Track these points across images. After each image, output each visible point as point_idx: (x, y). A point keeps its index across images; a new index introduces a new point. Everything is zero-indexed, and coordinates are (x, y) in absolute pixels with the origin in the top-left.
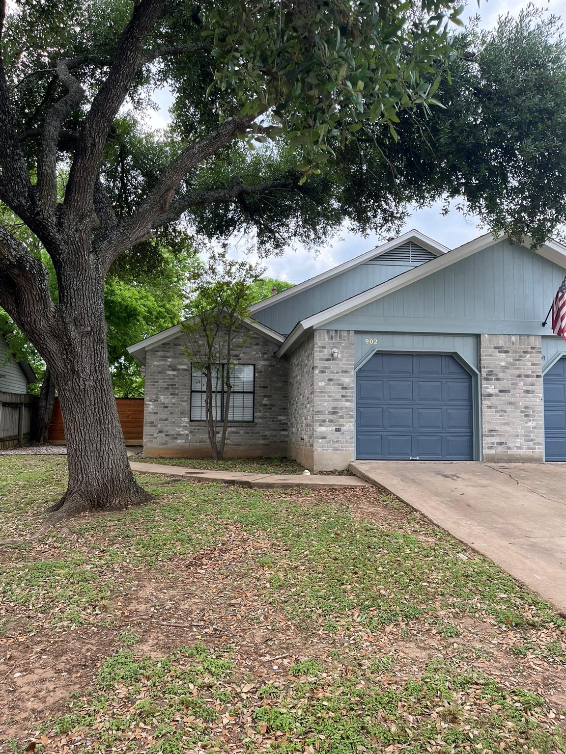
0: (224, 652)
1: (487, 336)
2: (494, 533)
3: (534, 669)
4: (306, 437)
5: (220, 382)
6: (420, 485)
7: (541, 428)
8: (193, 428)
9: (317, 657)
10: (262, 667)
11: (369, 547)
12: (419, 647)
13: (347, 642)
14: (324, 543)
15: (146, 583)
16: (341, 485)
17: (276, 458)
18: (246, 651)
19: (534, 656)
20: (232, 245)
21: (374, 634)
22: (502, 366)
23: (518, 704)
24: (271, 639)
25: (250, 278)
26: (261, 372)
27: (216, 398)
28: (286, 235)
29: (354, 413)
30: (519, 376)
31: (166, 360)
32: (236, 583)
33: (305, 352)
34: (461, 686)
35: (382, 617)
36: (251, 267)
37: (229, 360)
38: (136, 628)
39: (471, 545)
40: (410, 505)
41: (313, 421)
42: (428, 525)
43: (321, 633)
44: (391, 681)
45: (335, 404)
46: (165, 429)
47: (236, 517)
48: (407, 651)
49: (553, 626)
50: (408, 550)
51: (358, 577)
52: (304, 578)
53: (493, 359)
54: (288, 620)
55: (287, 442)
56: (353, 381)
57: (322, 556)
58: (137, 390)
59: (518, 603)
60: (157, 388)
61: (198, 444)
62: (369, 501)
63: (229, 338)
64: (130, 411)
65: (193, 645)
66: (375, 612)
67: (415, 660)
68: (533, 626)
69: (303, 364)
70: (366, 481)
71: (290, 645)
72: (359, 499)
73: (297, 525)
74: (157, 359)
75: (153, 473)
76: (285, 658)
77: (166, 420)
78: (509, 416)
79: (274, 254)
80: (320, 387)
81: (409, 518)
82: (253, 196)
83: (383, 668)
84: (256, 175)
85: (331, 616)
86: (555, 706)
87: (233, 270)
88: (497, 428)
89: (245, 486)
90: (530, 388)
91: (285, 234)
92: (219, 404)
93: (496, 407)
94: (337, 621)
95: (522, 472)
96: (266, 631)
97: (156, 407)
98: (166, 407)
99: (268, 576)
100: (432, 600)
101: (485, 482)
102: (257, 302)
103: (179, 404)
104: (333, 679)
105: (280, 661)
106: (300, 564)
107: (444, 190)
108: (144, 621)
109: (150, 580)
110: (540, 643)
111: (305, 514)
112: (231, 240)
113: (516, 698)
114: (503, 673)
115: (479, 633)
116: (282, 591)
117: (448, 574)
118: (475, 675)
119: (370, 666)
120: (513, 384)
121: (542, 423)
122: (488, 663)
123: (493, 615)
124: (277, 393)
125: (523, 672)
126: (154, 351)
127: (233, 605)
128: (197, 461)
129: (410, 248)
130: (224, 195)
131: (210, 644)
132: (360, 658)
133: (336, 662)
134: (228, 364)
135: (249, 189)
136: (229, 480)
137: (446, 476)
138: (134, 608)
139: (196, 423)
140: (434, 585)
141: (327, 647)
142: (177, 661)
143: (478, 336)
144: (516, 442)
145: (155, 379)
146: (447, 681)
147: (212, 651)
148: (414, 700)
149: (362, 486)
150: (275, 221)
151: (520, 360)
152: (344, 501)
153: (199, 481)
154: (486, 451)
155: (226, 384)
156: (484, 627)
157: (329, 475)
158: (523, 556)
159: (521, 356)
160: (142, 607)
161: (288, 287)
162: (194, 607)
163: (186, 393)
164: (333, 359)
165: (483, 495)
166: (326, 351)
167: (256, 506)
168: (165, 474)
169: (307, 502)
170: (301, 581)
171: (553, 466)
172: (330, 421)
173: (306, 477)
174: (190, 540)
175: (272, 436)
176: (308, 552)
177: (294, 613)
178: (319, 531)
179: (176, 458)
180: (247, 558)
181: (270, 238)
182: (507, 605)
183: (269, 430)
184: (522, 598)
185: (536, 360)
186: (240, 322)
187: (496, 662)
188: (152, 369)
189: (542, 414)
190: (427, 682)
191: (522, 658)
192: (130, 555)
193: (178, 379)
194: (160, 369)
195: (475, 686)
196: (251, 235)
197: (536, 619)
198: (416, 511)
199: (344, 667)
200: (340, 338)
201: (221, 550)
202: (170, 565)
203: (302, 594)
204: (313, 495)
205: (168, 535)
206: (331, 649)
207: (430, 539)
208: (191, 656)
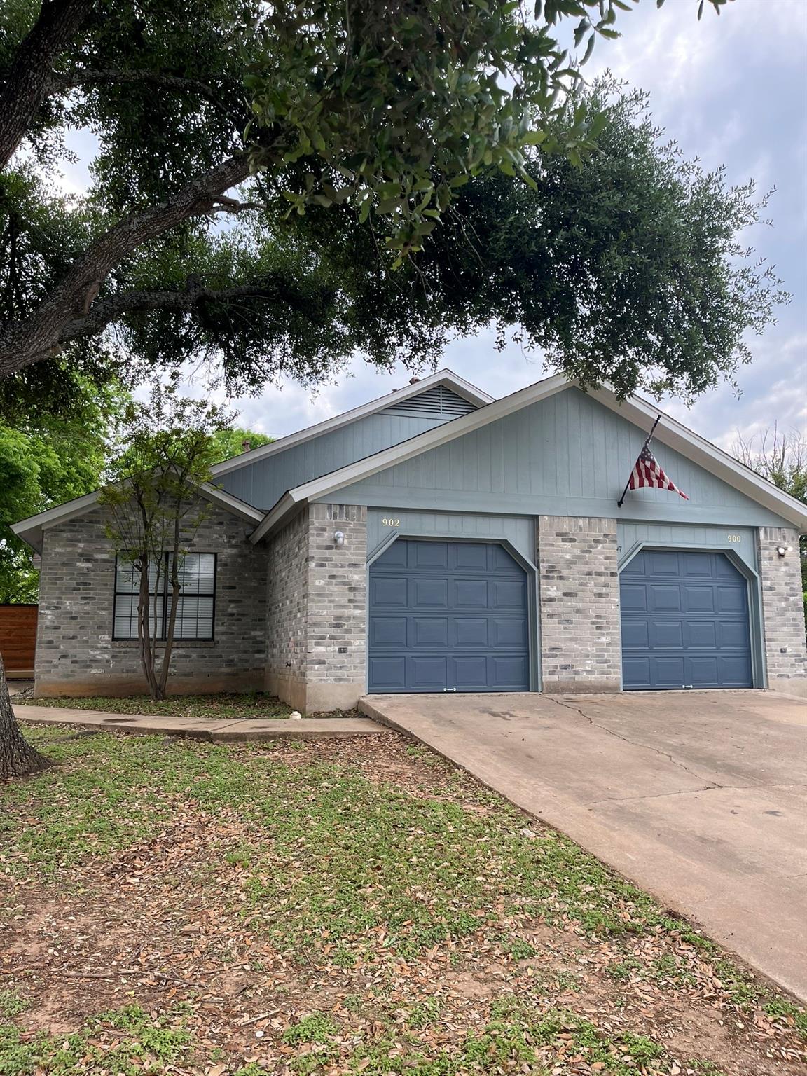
0: (174, 1015)
1: (546, 518)
2: (567, 796)
3: (641, 999)
4: (294, 662)
5: (161, 580)
6: (460, 728)
7: (616, 645)
8: (117, 650)
9: (325, 1009)
10: (237, 1035)
11: (395, 826)
12: (477, 979)
13: (370, 980)
14: (327, 823)
15: (39, 907)
16: (348, 733)
17: (247, 695)
18: (210, 1010)
19: (639, 979)
20: (185, 376)
21: (410, 964)
22: (568, 560)
23: (627, 1058)
24: (251, 987)
25: (211, 425)
26: (226, 565)
27: (155, 604)
28: (267, 366)
29: (366, 626)
30: (589, 574)
31: (76, 546)
32: (191, 896)
33: (294, 536)
34: (544, 1037)
35: (422, 935)
36: (214, 409)
37: (176, 547)
38: (24, 984)
39: (538, 815)
40: (449, 760)
41: (306, 639)
42: (475, 787)
43: (329, 970)
44: (440, 1038)
45: (339, 613)
46: (72, 652)
47: (189, 788)
48: (460, 987)
49: (660, 931)
50: (451, 828)
51: (382, 875)
52: (300, 880)
53: (555, 551)
54: (277, 952)
55: (264, 669)
56: (365, 579)
57: (325, 843)
58: (24, 592)
59: (610, 899)
60: (59, 589)
61: (124, 675)
62: (389, 755)
63: (177, 513)
64: (12, 624)
65: (123, 1007)
66: (411, 928)
67: (473, 1001)
68: (633, 932)
69: (291, 553)
70: (384, 725)
71: (281, 995)
72: (375, 752)
73: (285, 796)
74: (61, 543)
75: (51, 723)
76: (274, 1016)
77: (73, 638)
78: (575, 628)
79: (249, 392)
80: (318, 588)
81: (449, 778)
82: (219, 304)
83: (427, 1019)
84: (223, 275)
85: (344, 940)
86: (678, 1054)
87: (187, 412)
88: (561, 645)
89: (201, 739)
90: (604, 590)
91: (265, 364)
92: (159, 613)
93: (560, 616)
94: (354, 948)
95: (595, 706)
96: (242, 973)
97: (58, 617)
98: (74, 618)
99: (243, 882)
100: (492, 902)
101: (548, 722)
102: (219, 461)
103: (95, 613)
104: (353, 1045)
105: (266, 1023)
106: (292, 858)
107: (493, 315)
108: (37, 972)
109: (45, 900)
110: (646, 957)
111: (296, 779)
112: (185, 368)
113: (624, 1048)
114: (600, 1010)
115: (560, 949)
116: (265, 905)
117: (512, 861)
118: (563, 1018)
119: (408, 1017)
120: (581, 585)
121: (619, 637)
122: (577, 995)
123: (578, 919)
124: (250, 597)
125: (628, 1005)
126: (56, 531)
127: (187, 934)
128: (123, 700)
129: (441, 395)
130: (176, 299)
131: (151, 1003)
132: (392, 1006)
133: (355, 1016)
134: (176, 551)
135: (214, 294)
136: (176, 730)
137: (494, 715)
138: (19, 951)
139: (123, 643)
140: (493, 880)
141: (339, 991)
142: (96, 1036)
143: (535, 519)
144: (585, 665)
145: (56, 574)
146: (523, 1030)
147: (154, 1015)
148: (478, 1067)
149: (378, 733)
150: (252, 345)
151: (590, 551)
152: (353, 757)
153: (128, 733)
154: (547, 678)
155: (172, 583)
156: (567, 939)
157: (328, 717)
158: (608, 826)
159: (591, 547)
160: (33, 948)
161: (267, 442)
162: (123, 942)
163: (107, 596)
164: (337, 547)
165: (547, 740)
166: (326, 534)
167: (220, 770)
168: (70, 723)
169: (298, 761)
170: (296, 887)
171: (633, 697)
172: (332, 637)
173: (295, 722)
174: (114, 829)
175: (242, 660)
176: (303, 839)
177: (286, 939)
178: (320, 805)
179: (88, 697)
180: (207, 855)
181: (243, 368)
182: (596, 903)
183: (238, 652)
184: (614, 890)
185: (610, 552)
186: (195, 489)
187: (588, 992)
188: (52, 558)
189: (619, 626)
190: (494, 1036)
191: (624, 984)
192: (11, 860)
193: (94, 575)
194: (65, 559)
195: (564, 1035)
196: (215, 362)
197: (637, 921)
198: (458, 767)
199: (368, 1023)
200: (347, 516)
201: (165, 843)
202: (80, 873)
203: (298, 907)
204: (306, 749)
205: (76, 822)
206: (346, 995)
207: (480, 809)
208: (120, 1026)
